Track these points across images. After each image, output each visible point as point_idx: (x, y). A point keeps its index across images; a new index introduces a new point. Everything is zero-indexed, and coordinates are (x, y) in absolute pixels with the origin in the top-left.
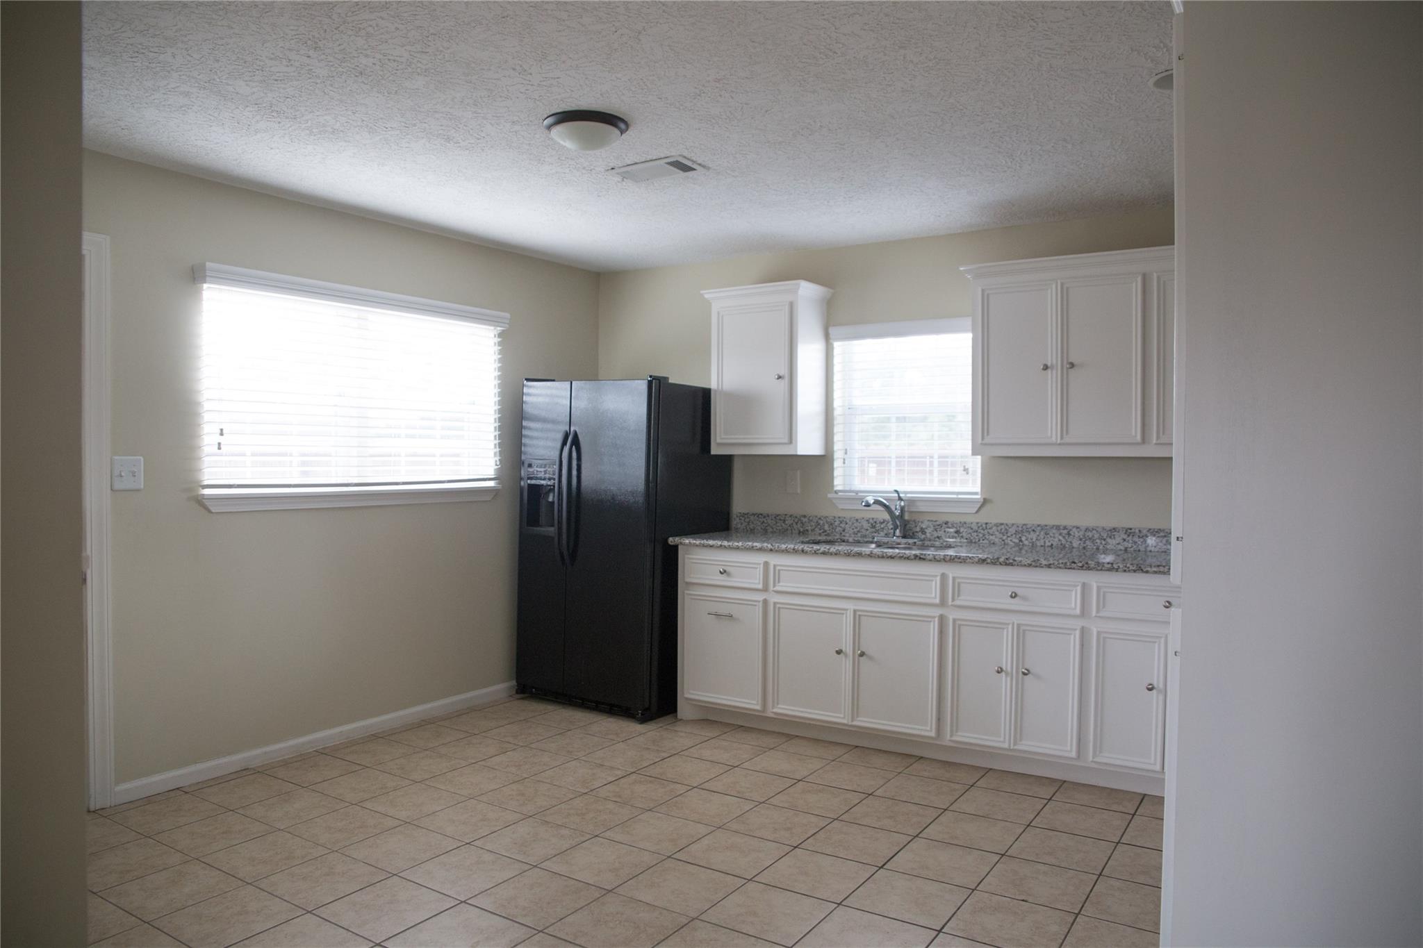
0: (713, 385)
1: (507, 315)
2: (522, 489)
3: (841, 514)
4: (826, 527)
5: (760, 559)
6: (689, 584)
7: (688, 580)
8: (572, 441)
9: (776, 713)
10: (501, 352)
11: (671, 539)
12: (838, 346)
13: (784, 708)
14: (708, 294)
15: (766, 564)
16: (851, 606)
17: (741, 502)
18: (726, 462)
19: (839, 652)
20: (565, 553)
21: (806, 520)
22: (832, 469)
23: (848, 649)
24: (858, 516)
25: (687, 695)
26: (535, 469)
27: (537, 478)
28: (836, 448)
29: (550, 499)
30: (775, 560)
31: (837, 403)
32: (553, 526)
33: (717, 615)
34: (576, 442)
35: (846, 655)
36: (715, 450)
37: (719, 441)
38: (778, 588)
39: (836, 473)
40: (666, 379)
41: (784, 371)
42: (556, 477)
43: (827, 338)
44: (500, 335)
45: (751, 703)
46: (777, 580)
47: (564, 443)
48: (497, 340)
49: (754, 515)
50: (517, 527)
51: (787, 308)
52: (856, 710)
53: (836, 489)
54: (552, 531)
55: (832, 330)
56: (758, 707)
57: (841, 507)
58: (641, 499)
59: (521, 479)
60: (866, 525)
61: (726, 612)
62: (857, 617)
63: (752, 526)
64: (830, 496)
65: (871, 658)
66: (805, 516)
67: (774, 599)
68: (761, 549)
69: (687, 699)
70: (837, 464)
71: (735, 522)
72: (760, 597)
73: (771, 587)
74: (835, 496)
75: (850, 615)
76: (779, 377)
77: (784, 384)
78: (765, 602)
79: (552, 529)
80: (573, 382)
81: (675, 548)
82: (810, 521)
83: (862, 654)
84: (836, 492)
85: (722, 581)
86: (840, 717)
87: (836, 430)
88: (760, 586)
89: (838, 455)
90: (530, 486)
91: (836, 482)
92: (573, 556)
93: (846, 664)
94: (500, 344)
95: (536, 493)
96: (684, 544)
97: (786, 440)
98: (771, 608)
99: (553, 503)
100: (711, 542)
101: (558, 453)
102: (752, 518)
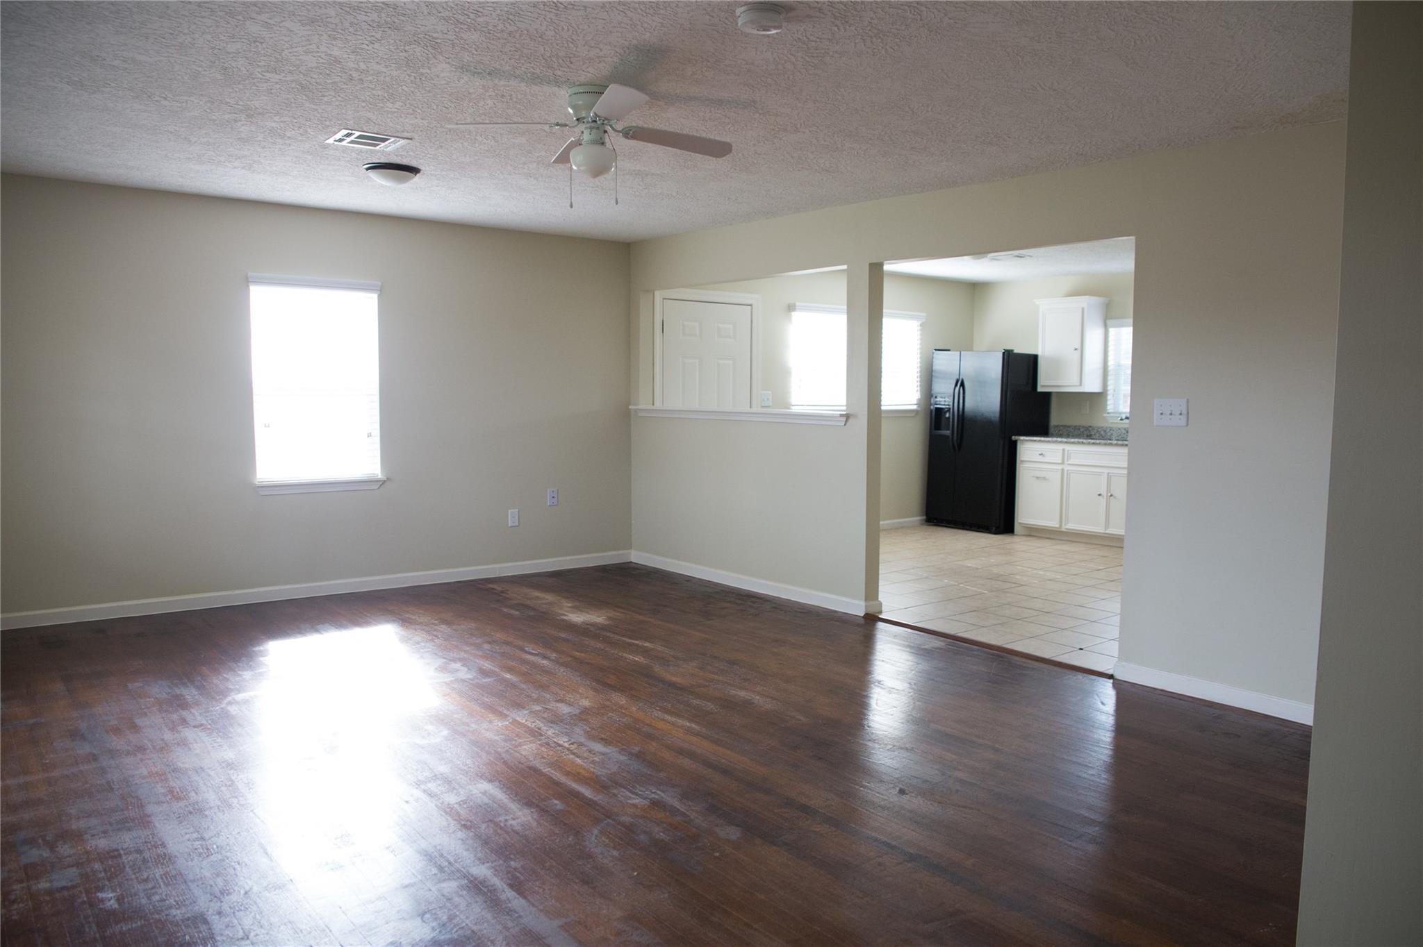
0: (1040, 353)
1: (924, 314)
2: (931, 411)
3: (1111, 426)
4: (1102, 433)
5: (1060, 447)
6: (1022, 461)
7: (1022, 459)
8: (961, 384)
9: (1066, 529)
10: (921, 335)
11: (1013, 437)
12: (1112, 331)
13: (1071, 526)
14: (1037, 302)
15: (1064, 450)
16: (1106, 471)
17: (1055, 419)
18: (1047, 396)
19: (1100, 495)
20: (956, 444)
21: (1090, 429)
22: (1106, 400)
23: (1104, 493)
24: (1120, 426)
25: (1020, 521)
26: (938, 399)
27: (940, 404)
28: (1109, 388)
29: (947, 415)
30: (1068, 447)
31: (1111, 363)
32: (948, 430)
33: (1038, 478)
34: (962, 385)
35: (1103, 497)
36: (1040, 389)
37: (1042, 384)
38: (1069, 462)
39: (1109, 403)
40: (1012, 351)
41: (1078, 346)
42: (951, 404)
43: (1106, 327)
44: (921, 325)
45: (1053, 524)
46: (1069, 458)
47: (956, 385)
48: (919, 328)
49: (1062, 426)
50: (928, 431)
51: (1081, 310)
52: (1107, 525)
53: (1109, 411)
54: (948, 433)
55: (1108, 322)
56: (1057, 526)
57: (1111, 421)
58: (998, 415)
59: (931, 405)
60: (1124, 432)
61: (1042, 476)
62: (1109, 477)
63: (1061, 432)
64: (1105, 415)
65: (1115, 497)
66: (1090, 427)
67: (1066, 468)
68: (1060, 442)
69: (1020, 523)
70: (1109, 397)
71: (1052, 430)
72: (1060, 467)
73: (1066, 462)
74: (1108, 415)
75: (1106, 475)
76: (1076, 349)
77: (1078, 354)
78: (1063, 470)
79: (948, 432)
80: (962, 352)
81: (1015, 442)
82: (1093, 429)
83: (1111, 495)
84: (1108, 413)
85: (1040, 459)
86: (1099, 529)
87: (1109, 378)
88: (1060, 462)
89: (1110, 392)
90: (936, 408)
91: (1109, 407)
92: (960, 446)
93: (1103, 501)
94: (921, 330)
95: (939, 412)
96: (1021, 440)
97: (1078, 384)
98: (1065, 472)
99: (949, 418)
100: (1035, 438)
101: (953, 390)
102: (1061, 428)
